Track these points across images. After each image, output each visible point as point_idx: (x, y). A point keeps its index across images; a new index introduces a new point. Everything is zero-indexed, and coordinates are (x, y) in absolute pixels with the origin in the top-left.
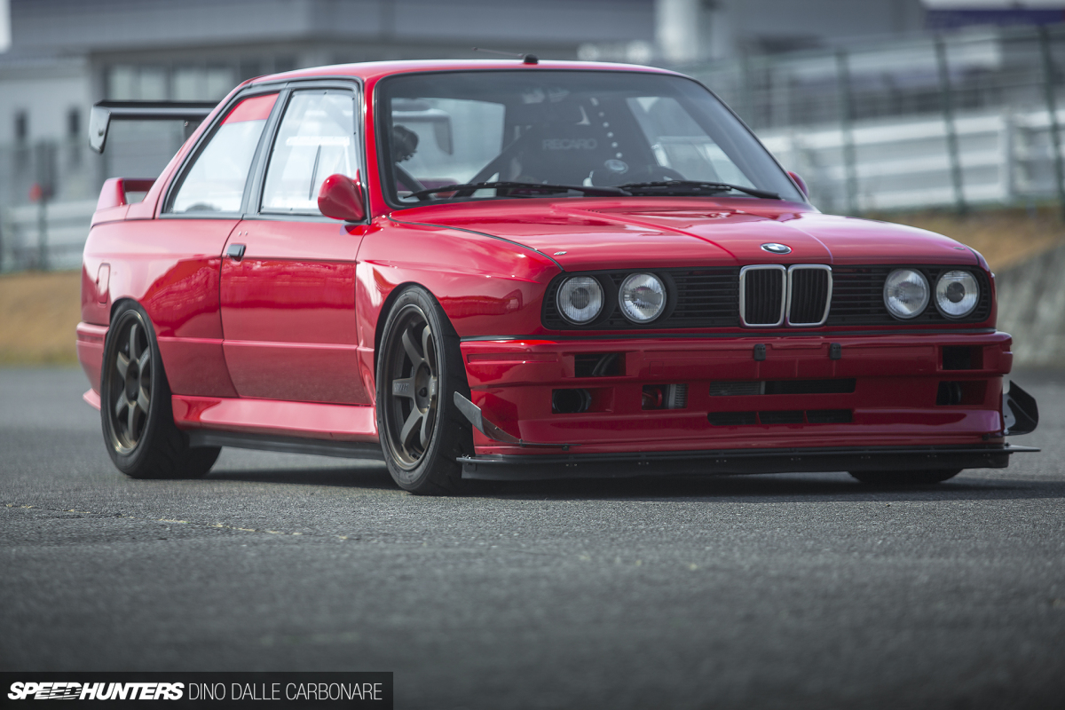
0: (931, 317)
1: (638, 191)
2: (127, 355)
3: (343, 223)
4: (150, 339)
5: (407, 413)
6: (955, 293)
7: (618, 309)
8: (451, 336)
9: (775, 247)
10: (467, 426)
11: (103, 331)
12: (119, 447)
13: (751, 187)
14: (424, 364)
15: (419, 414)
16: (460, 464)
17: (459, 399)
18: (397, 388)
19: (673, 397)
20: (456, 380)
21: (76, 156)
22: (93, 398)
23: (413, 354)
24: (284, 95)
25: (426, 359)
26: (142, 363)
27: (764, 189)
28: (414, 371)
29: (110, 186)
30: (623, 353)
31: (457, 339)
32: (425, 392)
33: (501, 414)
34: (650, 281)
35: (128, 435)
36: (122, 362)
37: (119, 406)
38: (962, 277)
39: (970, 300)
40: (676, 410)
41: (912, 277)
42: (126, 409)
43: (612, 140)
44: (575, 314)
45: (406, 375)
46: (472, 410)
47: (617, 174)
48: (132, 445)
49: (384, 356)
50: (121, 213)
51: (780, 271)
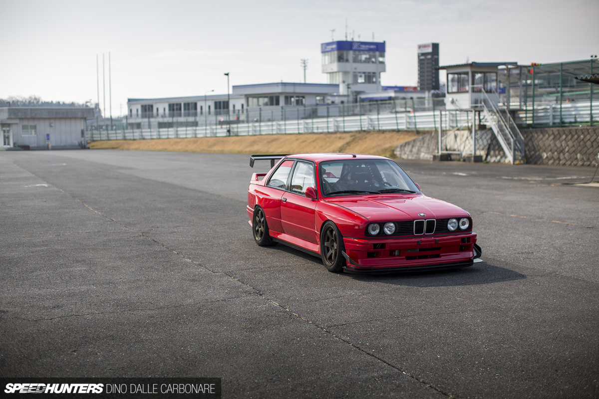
0: (459, 230)
1: (383, 192)
2: (258, 217)
3: (311, 199)
4: (264, 215)
5: (328, 251)
6: (464, 224)
7: (384, 231)
8: (341, 236)
9: (422, 214)
10: (345, 260)
11: (253, 210)
12: (257, 239)
13: (409, 190)
14: (333, 240)
15: (332, 252)
16: (343, 269)
17: (343, 252)
18: (326, 244)
19: (397, 253)
20: (342, 247)
21: (243, 112)
22: (250, 222)
23: (330, 237)
24: (296, 162)
25: (333, 238)
26: (262, 220)
27: (412, 190)
28: (330, 240)
29: (254, 176)
30: (385, 243)
31: (342, 236)
32: (333, 246)
33: (354, 258)
34: (392, 224)
35: (259, 235)
36: (257, 219)
37: (257, 229)
38: (465, 220)
39: (467, 226)
40: (398, 256)
41: (454, 220)
42: (258, 230)
43: (372, 175)
44: (373, 233)
45: (328, 241)
46: (347, 256)
47: (377, 187)
48: (260, 238)
49: (322, 236)
50: (257, 182)
51: (423, 221)
